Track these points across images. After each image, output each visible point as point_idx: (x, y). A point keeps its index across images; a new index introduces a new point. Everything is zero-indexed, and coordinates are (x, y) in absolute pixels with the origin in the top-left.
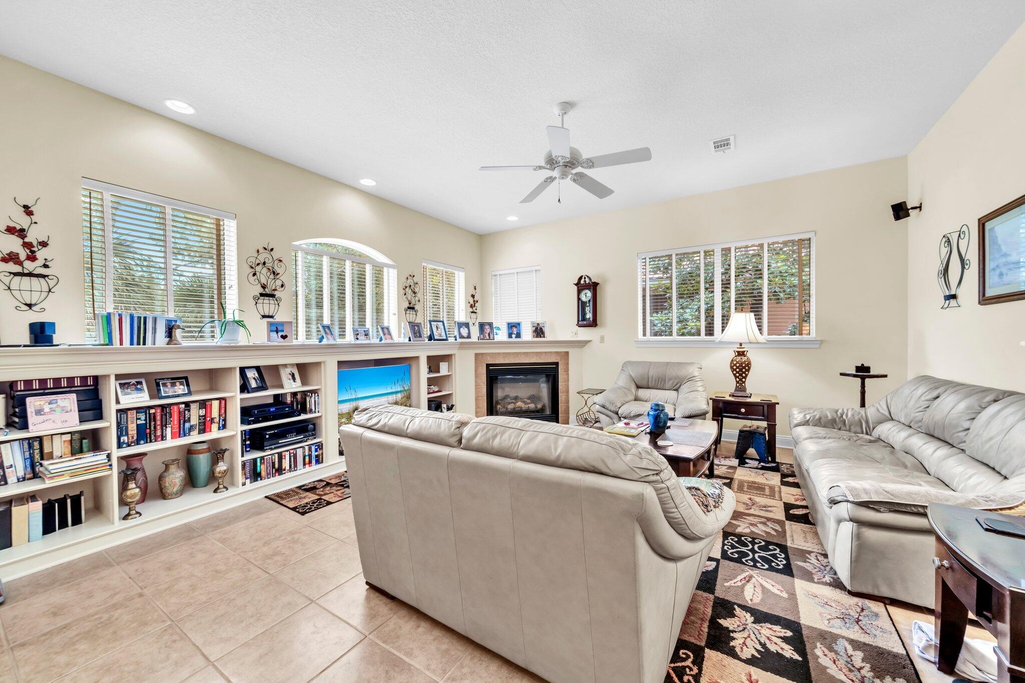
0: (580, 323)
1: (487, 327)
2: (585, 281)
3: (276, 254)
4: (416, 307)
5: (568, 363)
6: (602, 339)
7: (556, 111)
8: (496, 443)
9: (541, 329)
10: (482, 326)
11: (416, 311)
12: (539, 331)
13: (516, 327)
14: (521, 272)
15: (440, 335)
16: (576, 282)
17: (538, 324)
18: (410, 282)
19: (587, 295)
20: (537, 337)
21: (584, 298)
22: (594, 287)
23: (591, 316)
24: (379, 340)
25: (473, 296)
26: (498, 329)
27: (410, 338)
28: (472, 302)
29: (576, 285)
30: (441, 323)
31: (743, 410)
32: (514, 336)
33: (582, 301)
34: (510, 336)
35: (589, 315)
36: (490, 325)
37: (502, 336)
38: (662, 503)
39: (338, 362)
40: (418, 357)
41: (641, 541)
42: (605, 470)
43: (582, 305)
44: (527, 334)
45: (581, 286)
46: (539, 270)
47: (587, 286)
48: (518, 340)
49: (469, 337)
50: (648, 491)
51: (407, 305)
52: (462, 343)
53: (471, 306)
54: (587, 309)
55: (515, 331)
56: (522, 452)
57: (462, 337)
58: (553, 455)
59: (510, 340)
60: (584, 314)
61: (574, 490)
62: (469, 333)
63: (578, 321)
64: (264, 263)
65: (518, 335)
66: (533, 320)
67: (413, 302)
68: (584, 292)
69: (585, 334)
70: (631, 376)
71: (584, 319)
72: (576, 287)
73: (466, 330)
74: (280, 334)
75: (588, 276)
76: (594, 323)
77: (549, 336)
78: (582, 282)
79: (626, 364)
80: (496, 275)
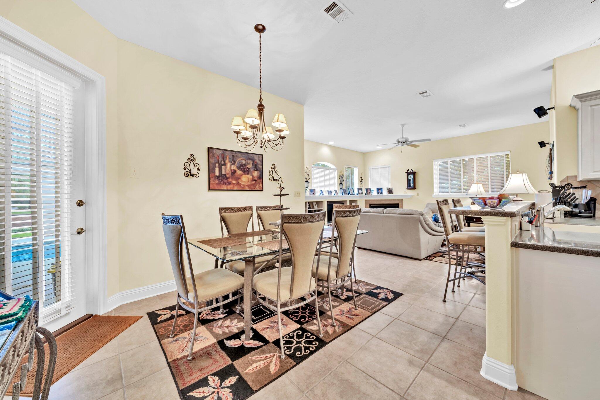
0: (408, 188)
1: (369, 190)
2: (410, 171)
3: (309, 169)
4: (343, 183)
5: (403, 204)
6: (418, 194)
7: (400, 126)
8: (392, 212)
9: (391, 191)
10: (367, 189)
11: (343, 185)
12: (390, 191)
13: (380, 190)
14: (381, 168)
15: (352, 193)
16: (406, 172)
17: (390, 189)
18: (341, 174)
19: (411, 177)
20: (389, 193)
21: (409, 178)
22: (414, 173)
23: (413, 185)
24: (342, 194)
25: (361, 178)
26: (373, 190)
27: (343, 194)
28: (361, 180)
29: (406, 173)
30: (352, 189)
31: (475, 220)
32: (380, 193)
33: (409, 179)
34: (378, 193)
35: (412, 185)
36: (370, 189)
37: (375, 193)
38: (424, 220)
39: (328, 202)
40: (356, 200)
41: (420, 225)
42: (413, 214)
43: (409, 181)
44: (385, 192)
45: (408, 173)
46: (390, 167)
47: (411, 173)
48: (381, 195)
49: (362, 194)
50: (421, 217)
51: (340, 182)
52: (360, 196)
53: (361, 182)
54: (411, 182)
55: (380, 191)
56: (398, 213)
57: (359, 194)
58: (404, 213)
59: (378, 195)
60: (410, 184)
61: (408, 218)
62: (362, 192)
63: (407, 187)
64: (306, 172)
65: (382, 193)
66: (387, 187)
67: (342, 181)
68: (410, 176)
69: (411, 192)
70: (430, 208)
71: (410, 186)
72: (406, 174)
73: (361, 191)
74: (313, 193)
75: (411, 170)
76: (414, 188)
77: (395, 193)
78: (409, 172)
79: (428, 204)
80: (370, 169)
